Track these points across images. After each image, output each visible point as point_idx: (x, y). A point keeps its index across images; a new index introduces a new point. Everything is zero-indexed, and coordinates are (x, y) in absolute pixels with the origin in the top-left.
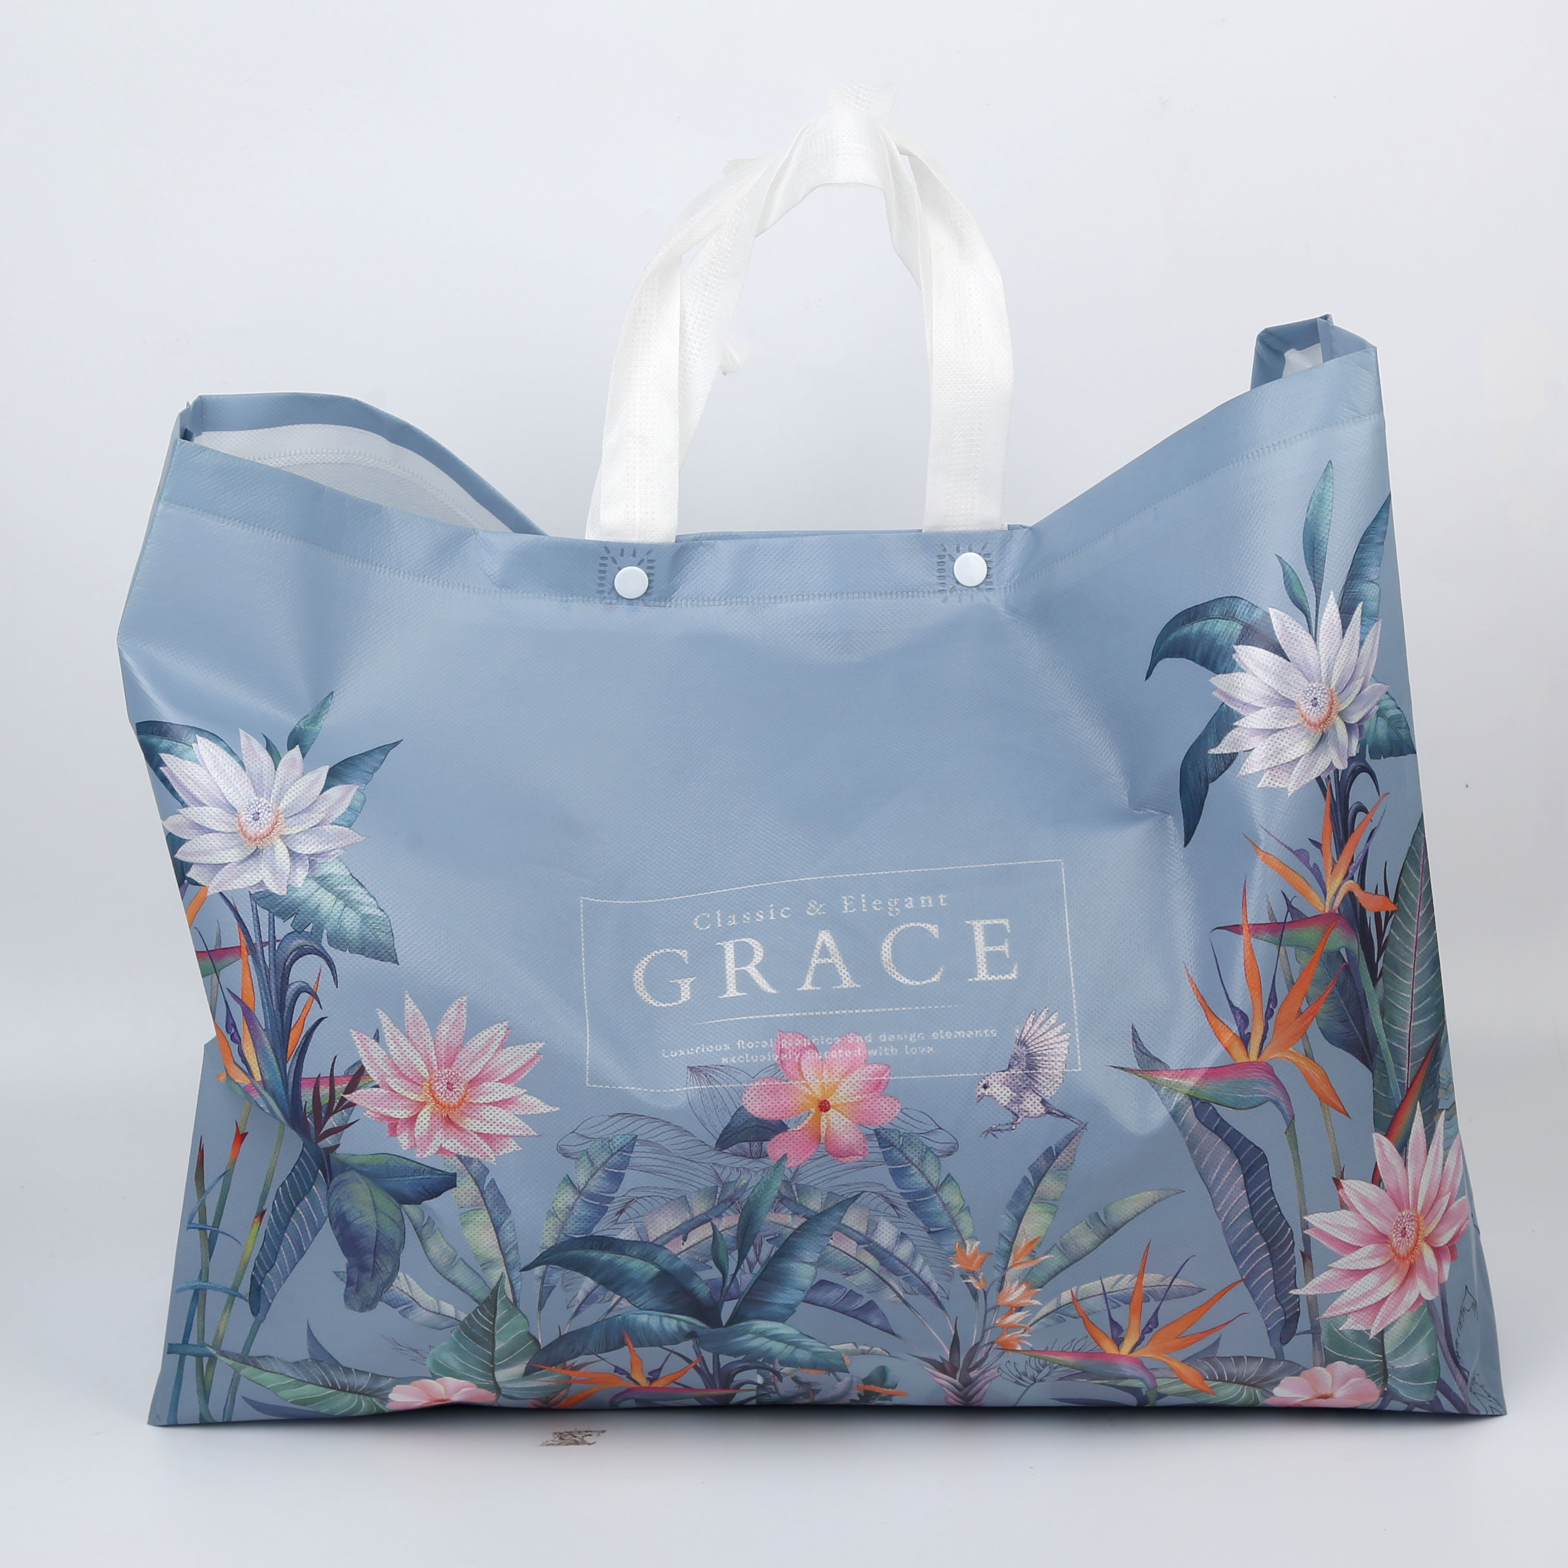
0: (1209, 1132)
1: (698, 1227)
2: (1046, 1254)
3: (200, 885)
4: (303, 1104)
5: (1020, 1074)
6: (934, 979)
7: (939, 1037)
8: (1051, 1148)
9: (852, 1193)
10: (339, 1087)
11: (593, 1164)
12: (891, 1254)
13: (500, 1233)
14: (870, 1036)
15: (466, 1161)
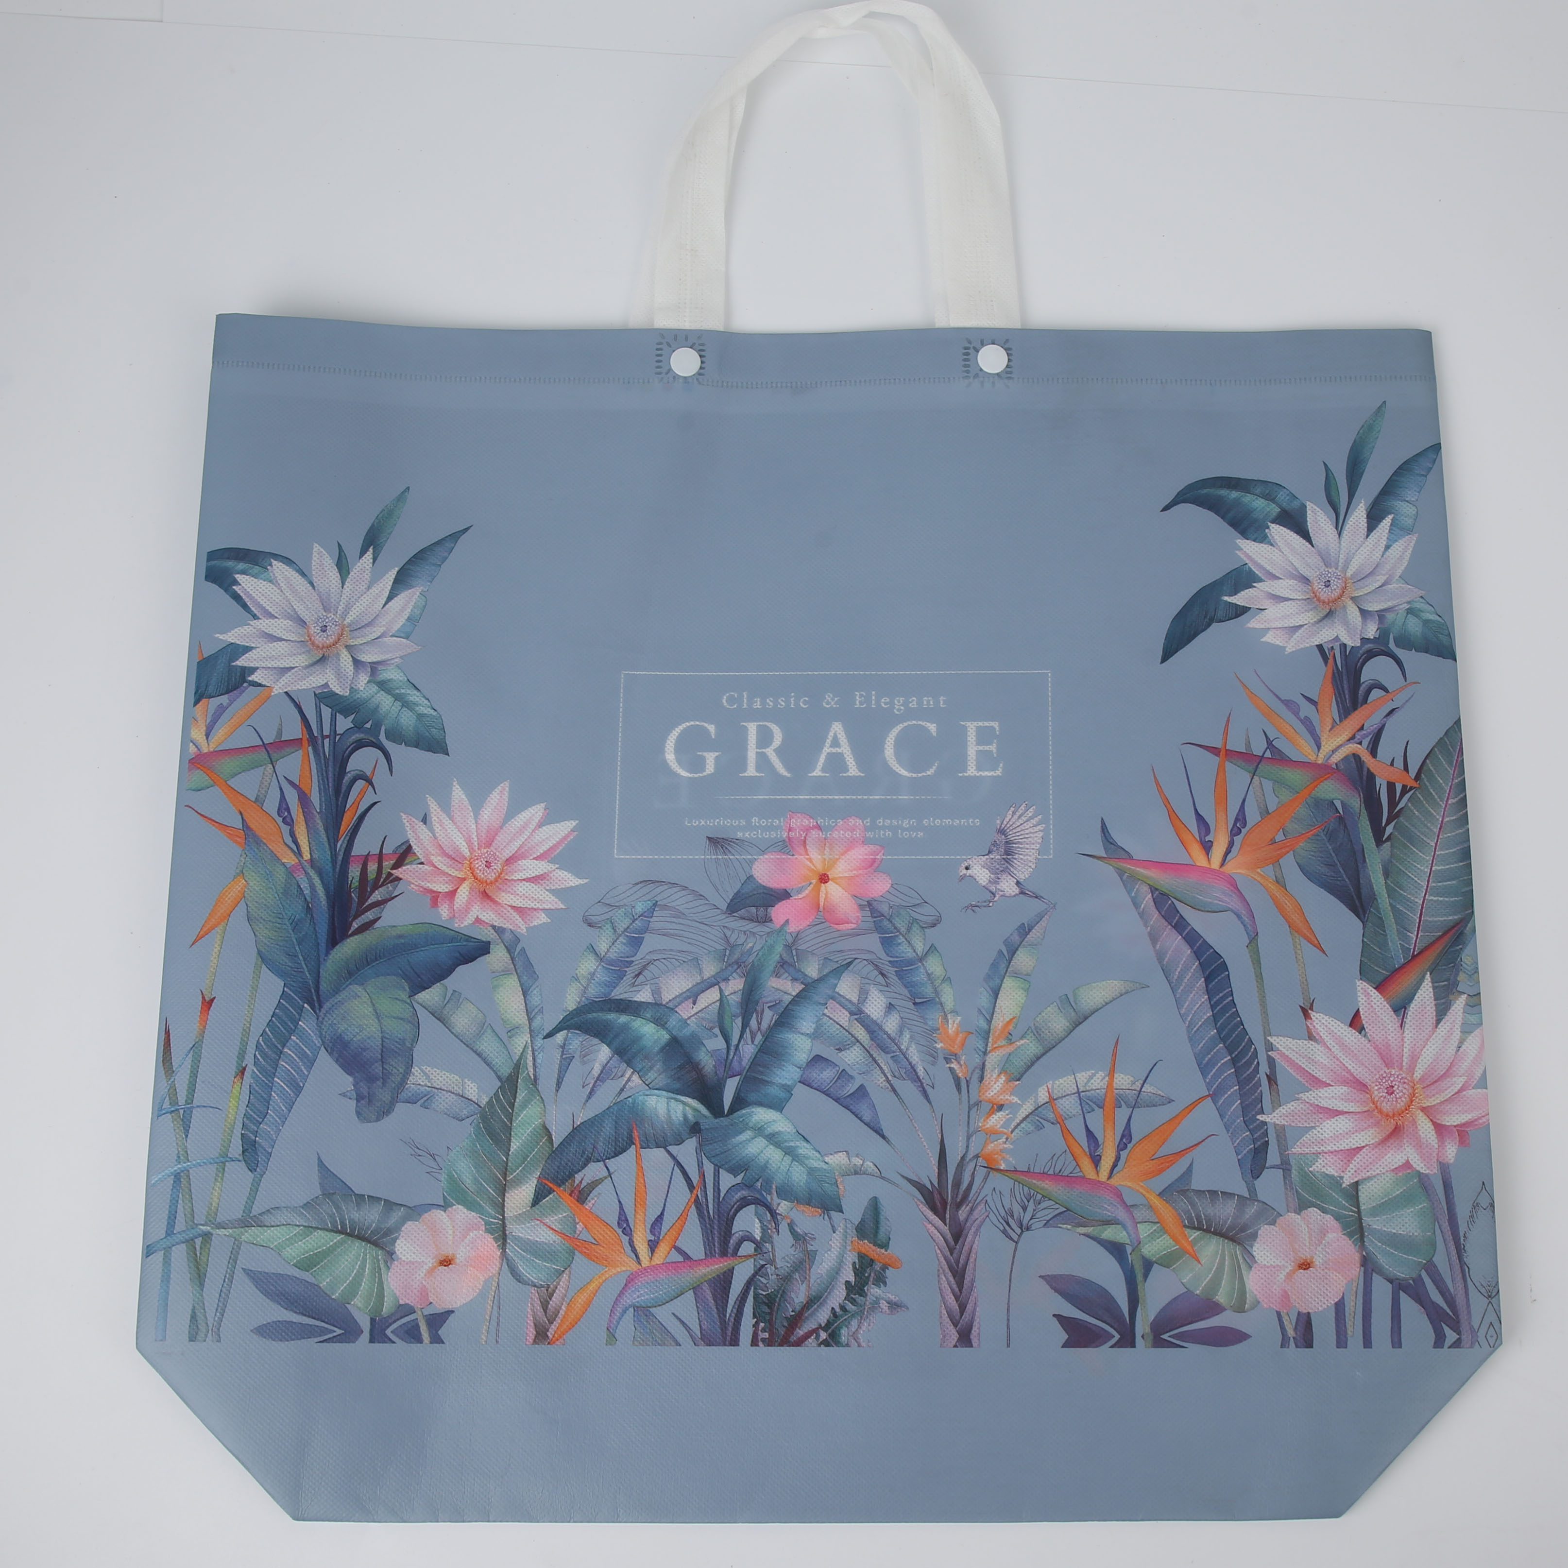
0: (1170, 927)
1: (707, 989)
2: (1021, 1038)
3: (264, 686)
4: (350, 879)
5: (998, 859)
6: (929, 773)
7: (930, 824)
8: (1023, 924)
9: (845, 959)
10: (387, 863)
11: (615, 931)
12: (880, 1028)
13: (528, 997)
14: (868, 820)
15: (499, 930)
